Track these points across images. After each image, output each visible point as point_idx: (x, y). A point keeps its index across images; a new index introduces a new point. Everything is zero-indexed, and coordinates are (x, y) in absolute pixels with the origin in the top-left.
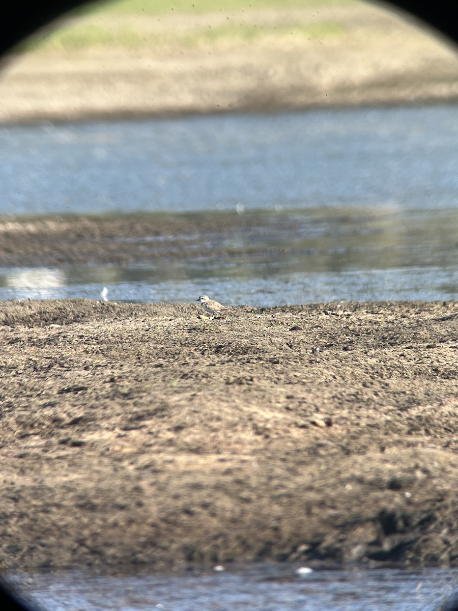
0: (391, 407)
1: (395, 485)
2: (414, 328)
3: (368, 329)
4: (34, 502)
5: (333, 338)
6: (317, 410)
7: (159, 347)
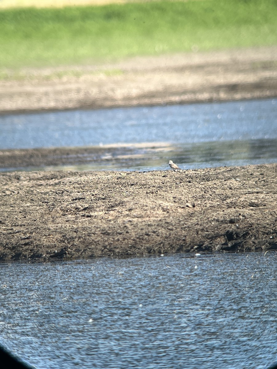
0: (218, 200)
1: (232, 222)
2: (216, 175)
3: (196, 176)
4: (84, 233)
5: (181, 180)
6: (187, 202)
7: (106, 185)
